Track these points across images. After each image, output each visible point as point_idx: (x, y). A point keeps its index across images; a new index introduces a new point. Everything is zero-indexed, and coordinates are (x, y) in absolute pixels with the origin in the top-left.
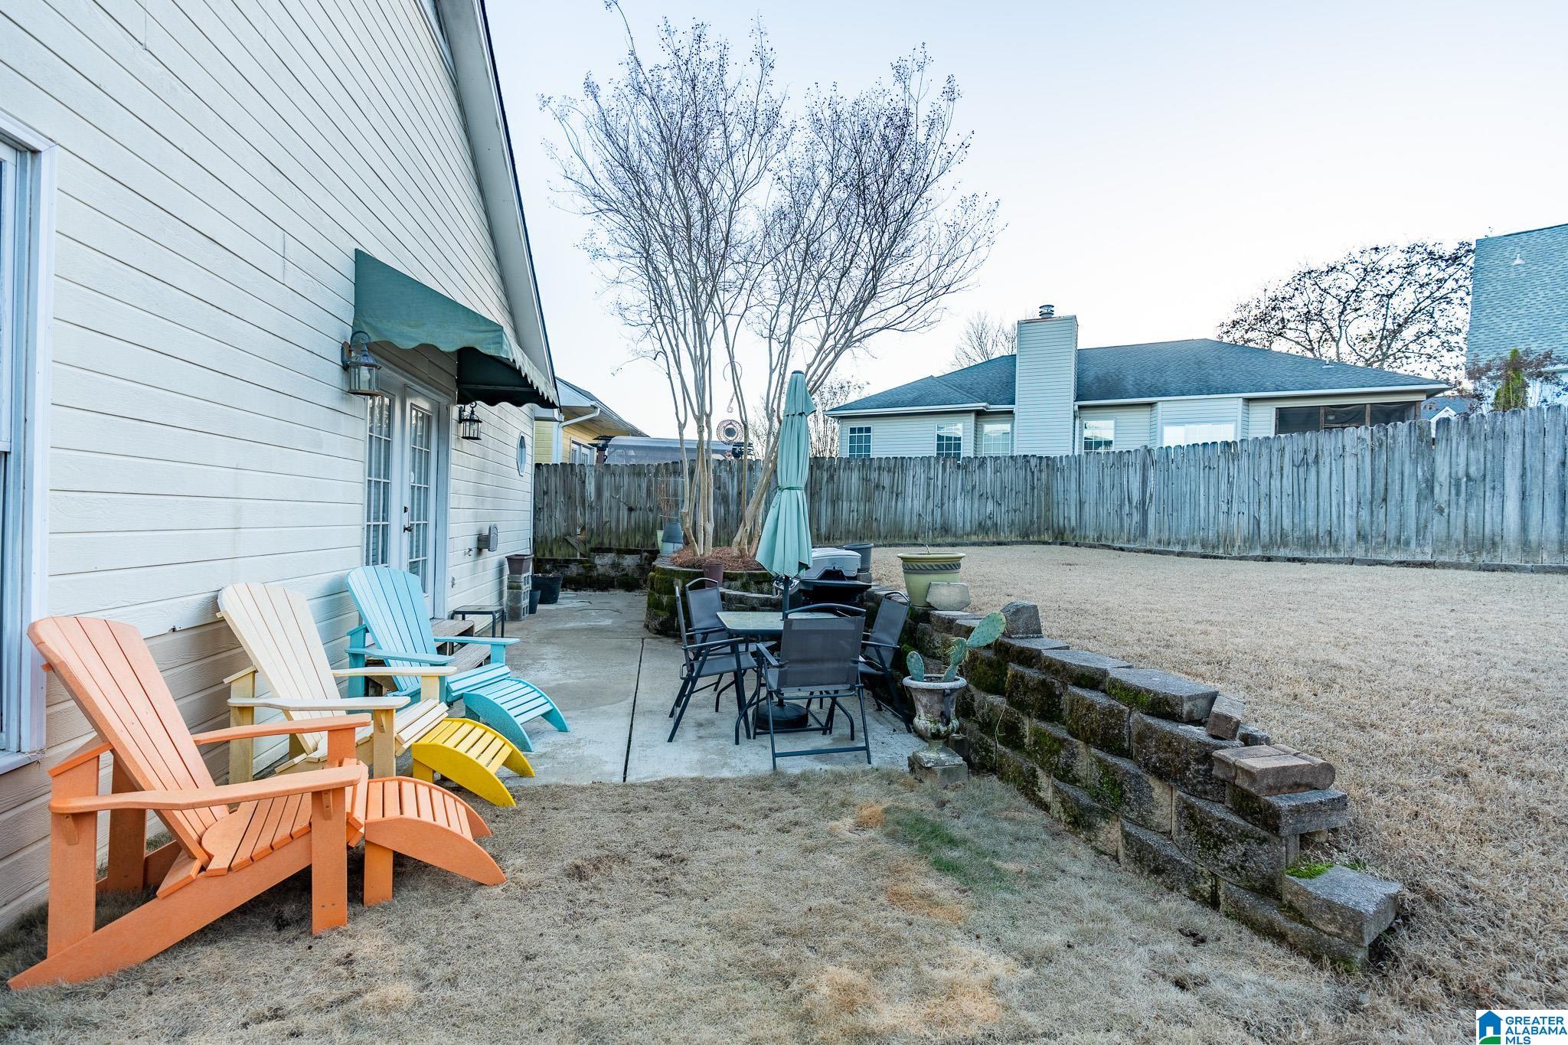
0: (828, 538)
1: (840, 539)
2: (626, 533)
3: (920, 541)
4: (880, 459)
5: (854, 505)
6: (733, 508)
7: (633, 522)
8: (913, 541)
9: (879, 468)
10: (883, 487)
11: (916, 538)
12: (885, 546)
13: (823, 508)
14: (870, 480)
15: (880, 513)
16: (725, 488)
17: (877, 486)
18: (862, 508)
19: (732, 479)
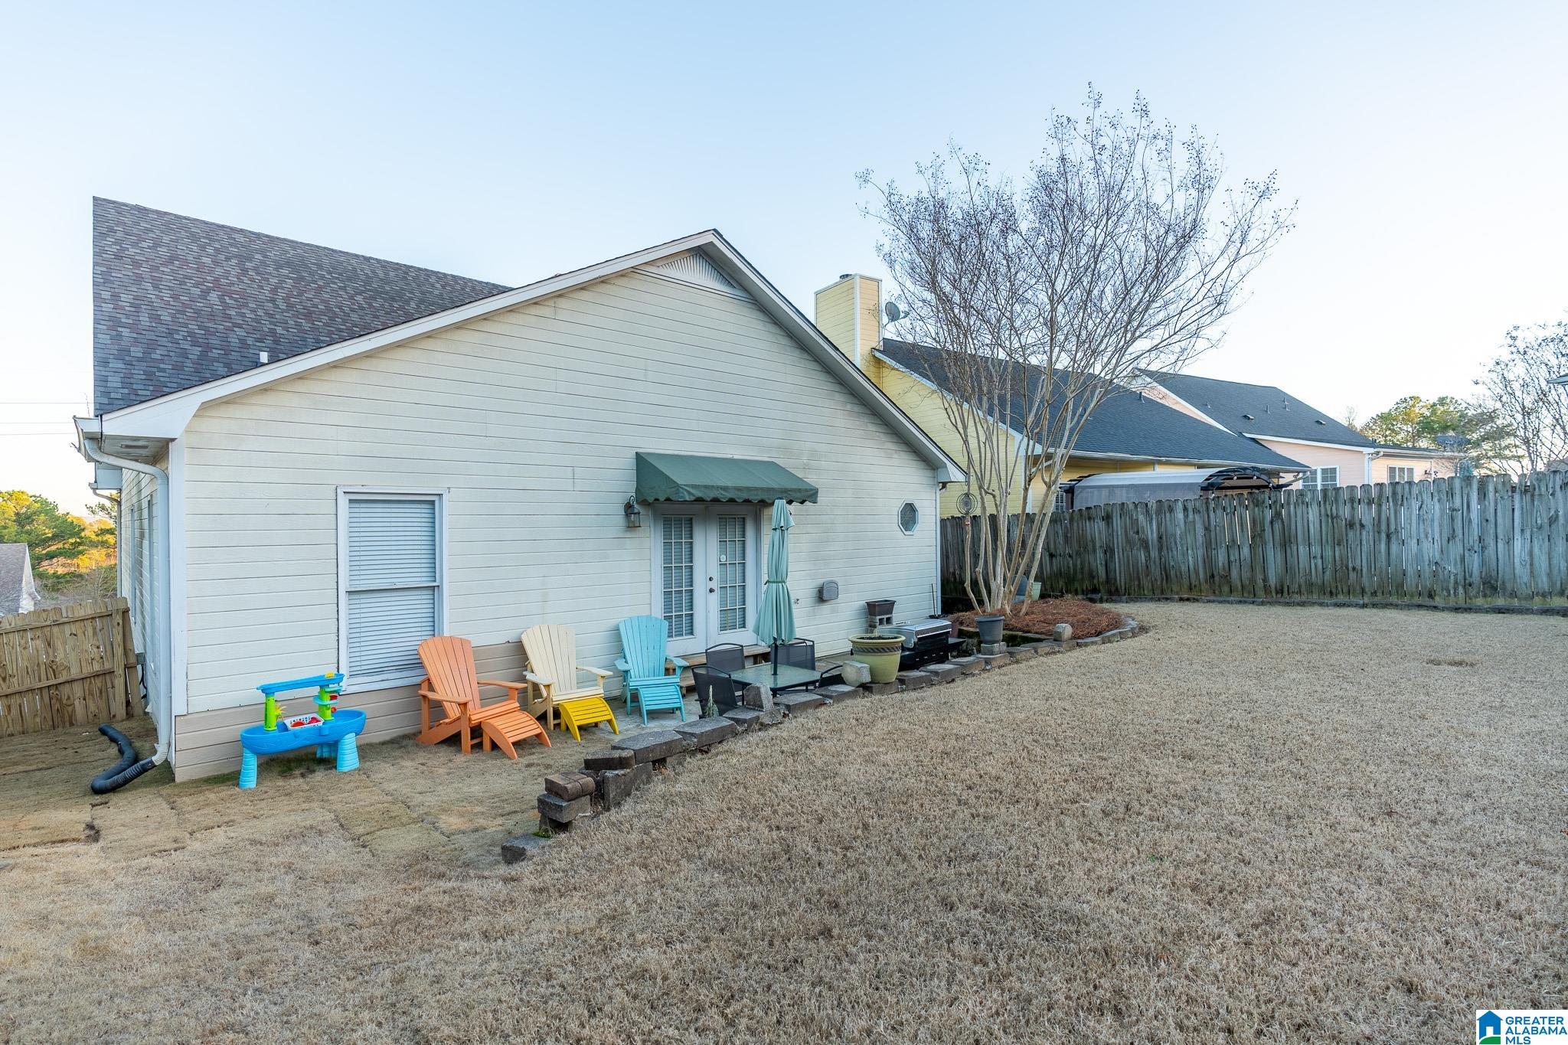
0: (1280, 591)
1: (1300, 592)
2: (1050, 578)
3: (1438, 601)
4: (1352, 488)
5: (1316, 550)
6: (1154, 553)
7: (1055, 568)
8: (1428, 602)
9: (1352, 500)
10: (1362, 526)
11: (1431, 596)
12: (1374, 606)
13: (1270, 553)
14: (1337, 516)
15: (1361, 560)
16: (1143, 533)
17: (1351, 525)
18: (1329, 553)
19: (1151, 523)
